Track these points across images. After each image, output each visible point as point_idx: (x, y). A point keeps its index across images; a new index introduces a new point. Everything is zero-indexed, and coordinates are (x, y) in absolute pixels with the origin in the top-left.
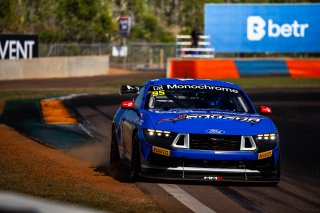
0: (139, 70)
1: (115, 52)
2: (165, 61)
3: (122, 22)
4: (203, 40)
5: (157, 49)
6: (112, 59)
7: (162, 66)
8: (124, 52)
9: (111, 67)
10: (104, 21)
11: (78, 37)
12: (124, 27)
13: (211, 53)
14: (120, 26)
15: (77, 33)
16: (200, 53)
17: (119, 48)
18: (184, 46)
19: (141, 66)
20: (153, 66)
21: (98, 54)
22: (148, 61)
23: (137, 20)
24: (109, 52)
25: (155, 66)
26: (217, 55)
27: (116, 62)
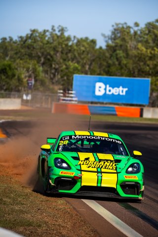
0: (37, 107)
1: (25, 97)
2: (51, 103)
3: (29, 82)
4: (71, 94)
5: (47, 97)
6: (23, 100)
7: (49, 106)
8: (29, 97)
9: (22, 105)
10: (20, 80)
11: (5, 88)
12: (30, 84)
13: (76, 101)
14: (28, 84)
15: (4, 85)
16: (70, 100)
17: (27, 95)
18: (61, 96)
19: (38, 105)
20: (44, 105)
21: (15, 98)
22: (42, 103)
23: (36, 81)
24: (21, 97)
25: (46, 106)
26: (79, 102)
27: (25, 103)
